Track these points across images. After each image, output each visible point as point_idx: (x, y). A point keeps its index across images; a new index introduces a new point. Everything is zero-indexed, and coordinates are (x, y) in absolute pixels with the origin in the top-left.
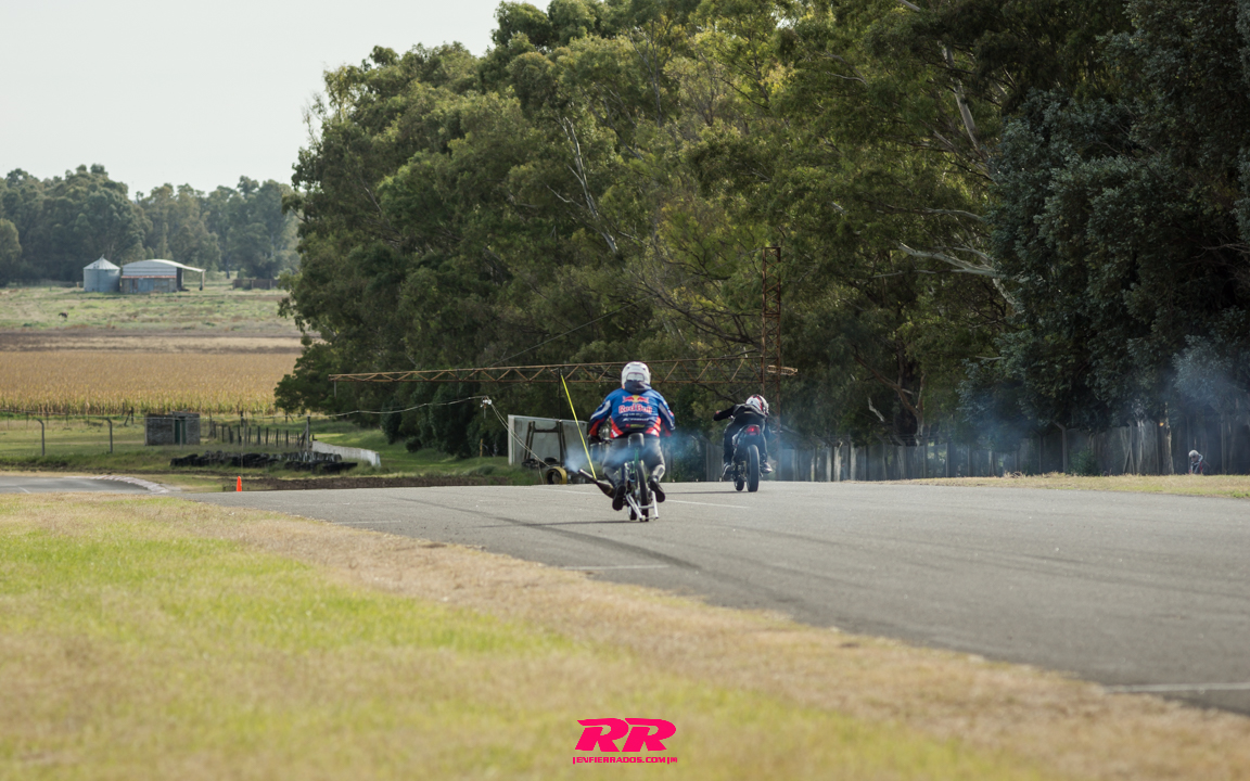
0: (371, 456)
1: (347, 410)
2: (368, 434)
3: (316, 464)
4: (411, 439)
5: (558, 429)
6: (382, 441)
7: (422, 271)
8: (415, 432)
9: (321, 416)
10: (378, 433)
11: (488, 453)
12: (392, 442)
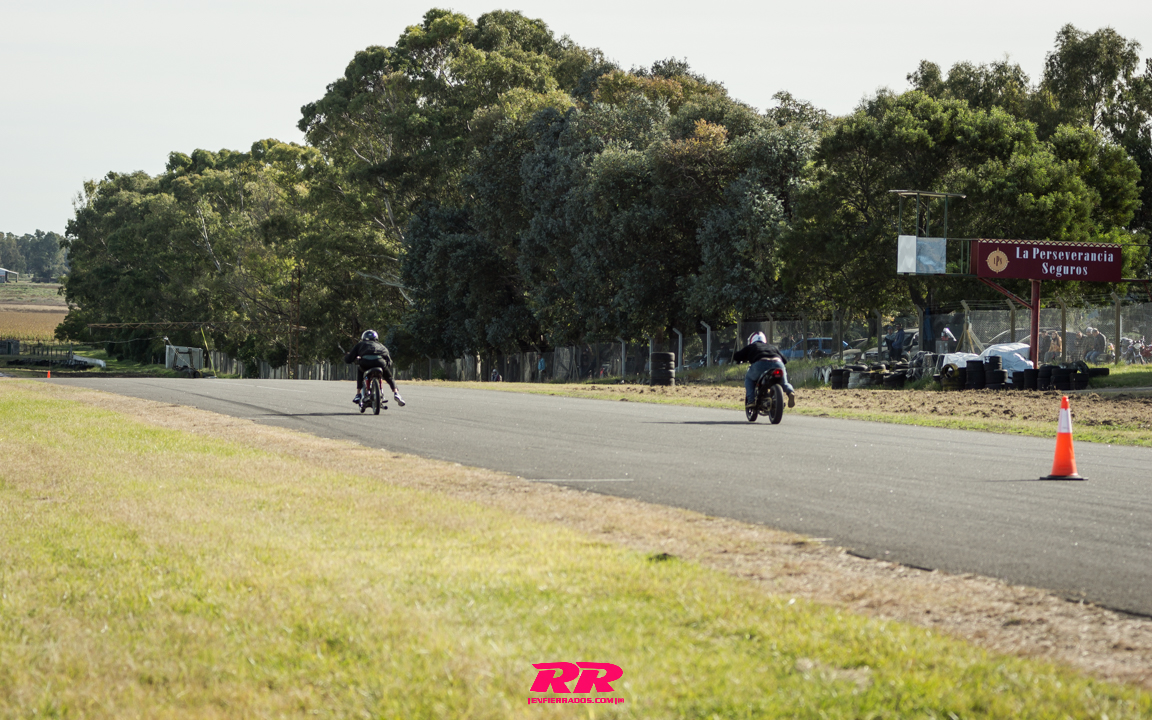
0: (101, 362)
1: (88, 341)
2: (98, 352)
3: (75, 365)
4: (119, 355)
5: (189, 353)
6: (105, 355)
7: (126, 277)
8: (120, 351)
9: (76, 343)
10: (103, 351)
11: (156, 362)
12: (110, 356)
